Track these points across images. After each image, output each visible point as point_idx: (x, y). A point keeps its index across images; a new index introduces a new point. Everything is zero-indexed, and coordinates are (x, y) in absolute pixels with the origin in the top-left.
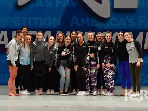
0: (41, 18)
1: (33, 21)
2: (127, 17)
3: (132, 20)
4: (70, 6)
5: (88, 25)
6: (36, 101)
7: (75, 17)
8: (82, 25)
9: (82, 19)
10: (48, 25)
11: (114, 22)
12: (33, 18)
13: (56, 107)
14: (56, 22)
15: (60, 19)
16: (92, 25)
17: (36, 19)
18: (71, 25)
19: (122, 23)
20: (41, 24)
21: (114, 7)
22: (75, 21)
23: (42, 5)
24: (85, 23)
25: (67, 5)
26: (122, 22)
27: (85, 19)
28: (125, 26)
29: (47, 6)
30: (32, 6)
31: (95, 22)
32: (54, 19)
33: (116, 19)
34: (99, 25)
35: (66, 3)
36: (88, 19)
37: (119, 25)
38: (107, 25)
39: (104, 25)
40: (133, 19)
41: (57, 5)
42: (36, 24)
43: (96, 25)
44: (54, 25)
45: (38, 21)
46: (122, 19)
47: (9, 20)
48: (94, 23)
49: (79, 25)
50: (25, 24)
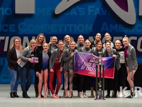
1: (68, 28)
4: (100, 14)
5: (117, 31)
7: (105, 24)
8: (111, 31)
9: (111, 26)
10: (81, 31)
12: (68, 25)
13: (89, 103)
14: (89, 28)
15: (92, 26)
16: (120, 31)
17: (71, 26)
20: (75, 30)
21: (139, 15)
22: (105, 27)
23: (76, 14)
24: (114, 29)
25: (97, 13)
27: (114, 26)
29: (80, 14)
30: (67, 14)
31: (123, 28)
33: (141, 26)
34: (126, 30)
35: (97, 11)
36: (116, 26)
38: (133, 31)
39: (130, 31)
41: (89, 14)
42: (71, 31)
43: (124, 31)
44: (87, 31)
45: (73, 28)
47: (47, 27)
48: (122, 29)
49: (108, 31)
50: (61, 30)
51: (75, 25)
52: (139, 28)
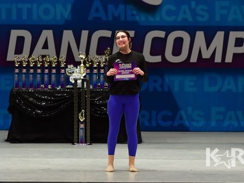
1: (19, 11)
2: (193, 4)
3: (202, 10)
5: (122, 18)
8: (110, 18)
9: (111, 7)
10: (47, 19)
12: (20, 6)
14: (63, 12)
15: (69, 7)
16: (129, 18)
17: (25, 7)
18: (90, 18)
20: (35, 17)
22: (97, 11)
24: (116, 15)
26: (185, 13)
27: (116, 8)
28: (190, 19)
31: (135, 12)
32: (59, 7)
33: (173, 8)
34: (142, 18)
36: (121, 7)
37: (179, 19)
38: (158, 18)
39: (151, 19)
40: (205, 7)
42: (25, 17)
43: (137, 18)
44: (59, 17)
45: (30, 11)
46: (185, 7)
48: (133, 15)
49: (104, 18)
51: (35, 6)
52: (169, 13)
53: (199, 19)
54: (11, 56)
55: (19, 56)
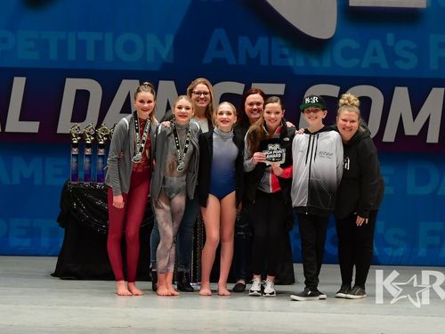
0: (109, 36)
1: (81, 45)
2: (390, 37)
3: (406, 49)
5: (264, 61)
6: (88, 308)
7: (219, 34)
8: (242, 61)
9: (244, 42)
10: (131, 60)
11: (348, 53)
12: (83, 35)
14: (160, 48)
15: (170, 39)
16: (277, 61)
17: (91, 38)
18: (207, 60)
19: (375, 56)
20: (109, 57)
21: (350, 4)
22: (219, 47)
24: (253, 55)
26: (375, 54)
27: (254, 43)
28: (384, 65)
31: (286, 51)
32: (152, 40)
33: (354, 44)
34: (298, 62)
36: (263, 41)
37: (365, 64)
38: (327, 62)
39: (315, 63)
40: (412, 45)
42: (90, 56)
43: (291, 62)
44: (150, 58)
45: (99, 46)
46: (375, 44)
47: (4, 40)
48: (283, 56)
49: (232, 61)
50: (53, 55)
53: (401, 65)
54: (65, 125)
55: (79, 125)
